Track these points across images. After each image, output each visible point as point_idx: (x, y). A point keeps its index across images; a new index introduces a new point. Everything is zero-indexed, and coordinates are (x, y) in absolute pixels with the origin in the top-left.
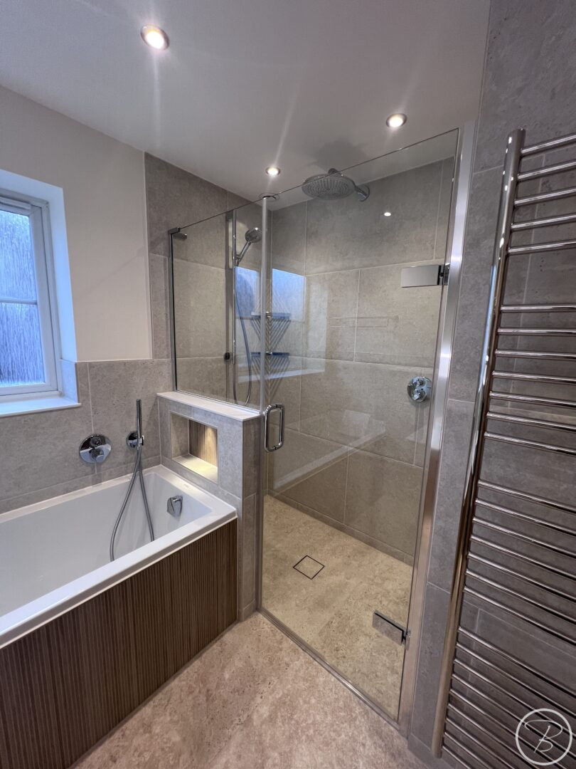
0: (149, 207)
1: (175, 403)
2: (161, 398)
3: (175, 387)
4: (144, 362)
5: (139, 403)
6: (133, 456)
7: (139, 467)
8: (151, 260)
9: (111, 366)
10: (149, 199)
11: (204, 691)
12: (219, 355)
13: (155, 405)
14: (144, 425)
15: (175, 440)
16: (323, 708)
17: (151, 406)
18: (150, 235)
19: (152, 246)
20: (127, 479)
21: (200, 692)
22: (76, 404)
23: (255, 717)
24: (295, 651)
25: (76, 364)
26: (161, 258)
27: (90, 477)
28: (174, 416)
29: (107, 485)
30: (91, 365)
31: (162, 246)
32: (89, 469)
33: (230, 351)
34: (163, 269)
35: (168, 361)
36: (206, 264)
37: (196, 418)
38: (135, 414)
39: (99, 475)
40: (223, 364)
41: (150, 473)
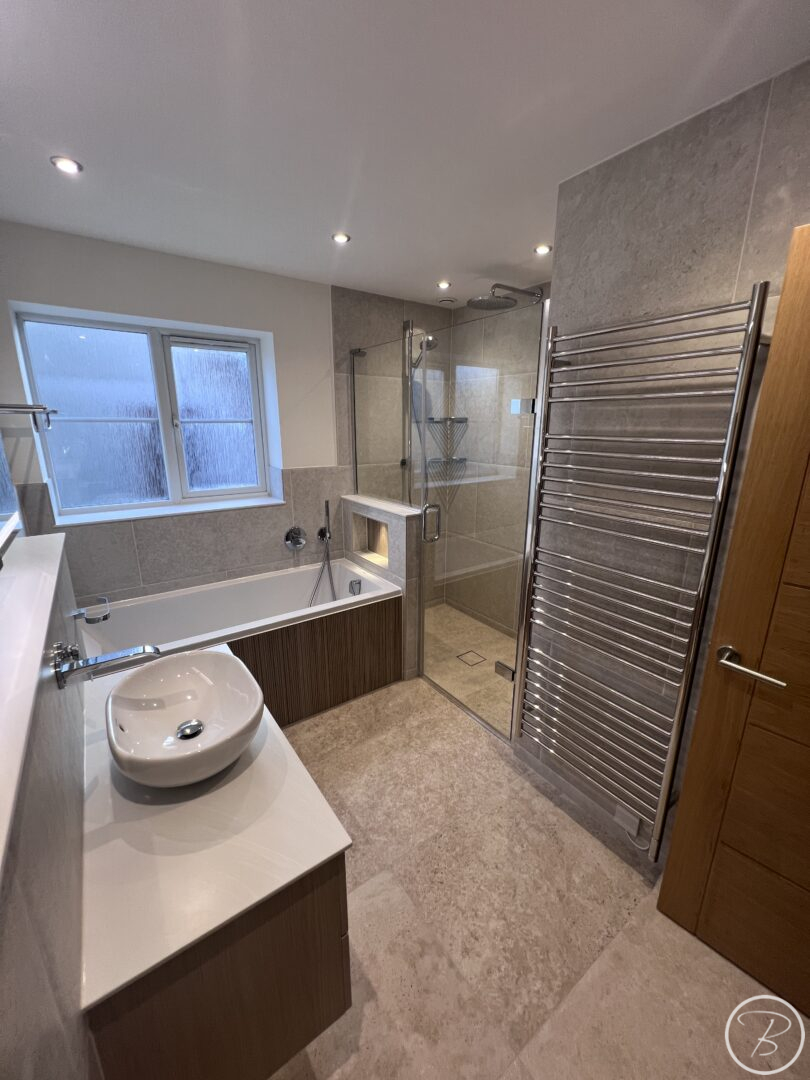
0: (335, 333)
1: (355, 504)
2: (345, 500)
3: (356, 491)
4: (331, 469)
5: (327, 502)
6: (322, 548)
7: (327, 558)
8: (336, 379)
9: (306, 472)
10: (335, 326)
11: (374, 708)
12: (397, 461)
13: (339, 506)
14: (331, 522)
15: (356, 537)
16: (457, 729)
17: (336, 506)
18: (336, 357)
19: (337, 366)
20: (318, 566)
21: (371, 708)
22: (282, 502)
23: (407, 724)
24: (445, 701)
25: (282, 471)
26: (344, 375)
27: (292, 561)
28: (355, 515)
29: (303, 568)
30: (292, 471)
31: (345, 366)
32: (291, 554)
33: (407, 457)
34: (346, 387)
35: (349, 467)
36: (384, 375)
37: (373, 516)
38: (324, 513)
39: (298, 560)
40: (399, 470)
41: (335, 563)
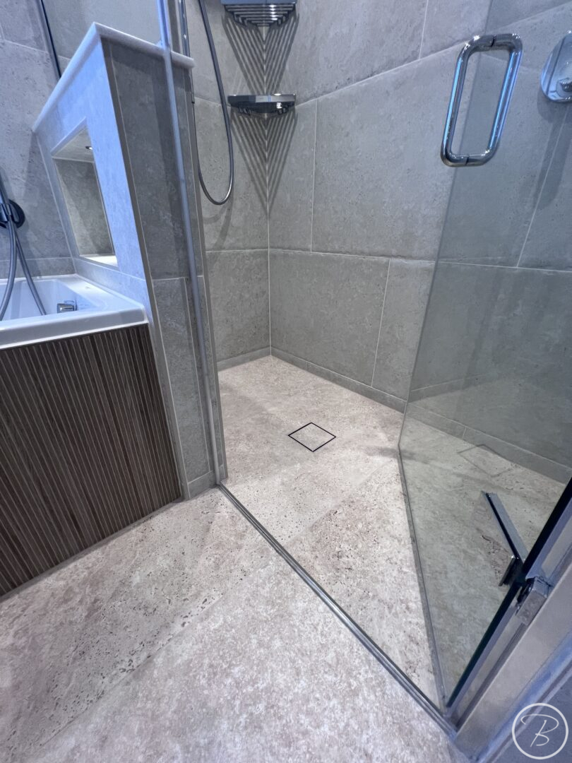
11: (89, 600)
13: (34, 152)
16: (293, 662)
17: (25, 152)
21: (81, 602)
23: (159, 660)
24: (262, 552)
35: (41, 56)
